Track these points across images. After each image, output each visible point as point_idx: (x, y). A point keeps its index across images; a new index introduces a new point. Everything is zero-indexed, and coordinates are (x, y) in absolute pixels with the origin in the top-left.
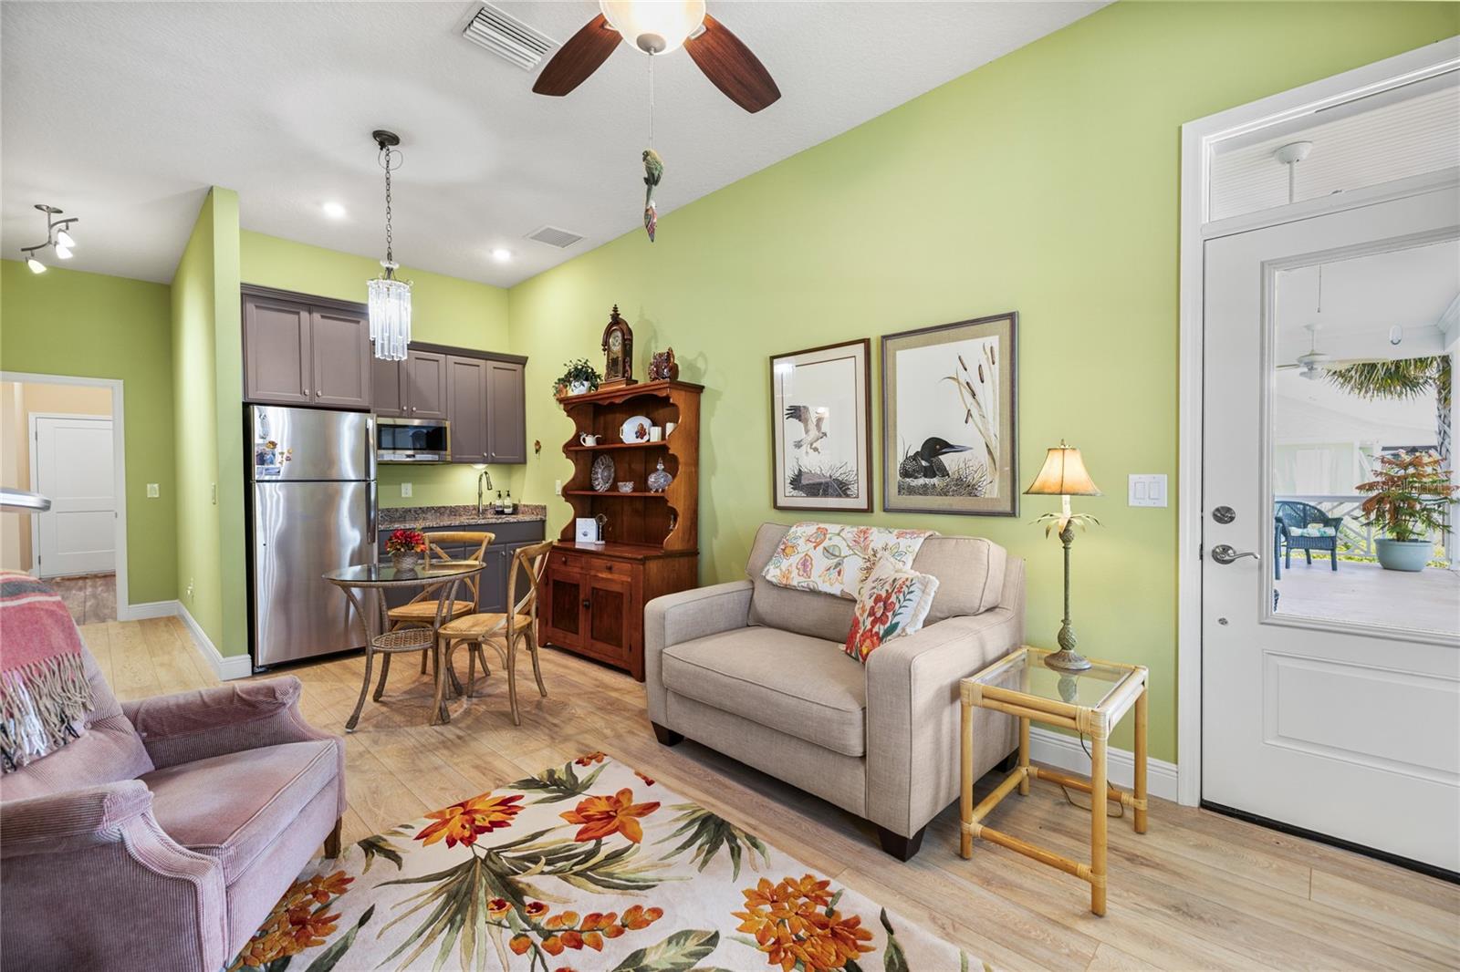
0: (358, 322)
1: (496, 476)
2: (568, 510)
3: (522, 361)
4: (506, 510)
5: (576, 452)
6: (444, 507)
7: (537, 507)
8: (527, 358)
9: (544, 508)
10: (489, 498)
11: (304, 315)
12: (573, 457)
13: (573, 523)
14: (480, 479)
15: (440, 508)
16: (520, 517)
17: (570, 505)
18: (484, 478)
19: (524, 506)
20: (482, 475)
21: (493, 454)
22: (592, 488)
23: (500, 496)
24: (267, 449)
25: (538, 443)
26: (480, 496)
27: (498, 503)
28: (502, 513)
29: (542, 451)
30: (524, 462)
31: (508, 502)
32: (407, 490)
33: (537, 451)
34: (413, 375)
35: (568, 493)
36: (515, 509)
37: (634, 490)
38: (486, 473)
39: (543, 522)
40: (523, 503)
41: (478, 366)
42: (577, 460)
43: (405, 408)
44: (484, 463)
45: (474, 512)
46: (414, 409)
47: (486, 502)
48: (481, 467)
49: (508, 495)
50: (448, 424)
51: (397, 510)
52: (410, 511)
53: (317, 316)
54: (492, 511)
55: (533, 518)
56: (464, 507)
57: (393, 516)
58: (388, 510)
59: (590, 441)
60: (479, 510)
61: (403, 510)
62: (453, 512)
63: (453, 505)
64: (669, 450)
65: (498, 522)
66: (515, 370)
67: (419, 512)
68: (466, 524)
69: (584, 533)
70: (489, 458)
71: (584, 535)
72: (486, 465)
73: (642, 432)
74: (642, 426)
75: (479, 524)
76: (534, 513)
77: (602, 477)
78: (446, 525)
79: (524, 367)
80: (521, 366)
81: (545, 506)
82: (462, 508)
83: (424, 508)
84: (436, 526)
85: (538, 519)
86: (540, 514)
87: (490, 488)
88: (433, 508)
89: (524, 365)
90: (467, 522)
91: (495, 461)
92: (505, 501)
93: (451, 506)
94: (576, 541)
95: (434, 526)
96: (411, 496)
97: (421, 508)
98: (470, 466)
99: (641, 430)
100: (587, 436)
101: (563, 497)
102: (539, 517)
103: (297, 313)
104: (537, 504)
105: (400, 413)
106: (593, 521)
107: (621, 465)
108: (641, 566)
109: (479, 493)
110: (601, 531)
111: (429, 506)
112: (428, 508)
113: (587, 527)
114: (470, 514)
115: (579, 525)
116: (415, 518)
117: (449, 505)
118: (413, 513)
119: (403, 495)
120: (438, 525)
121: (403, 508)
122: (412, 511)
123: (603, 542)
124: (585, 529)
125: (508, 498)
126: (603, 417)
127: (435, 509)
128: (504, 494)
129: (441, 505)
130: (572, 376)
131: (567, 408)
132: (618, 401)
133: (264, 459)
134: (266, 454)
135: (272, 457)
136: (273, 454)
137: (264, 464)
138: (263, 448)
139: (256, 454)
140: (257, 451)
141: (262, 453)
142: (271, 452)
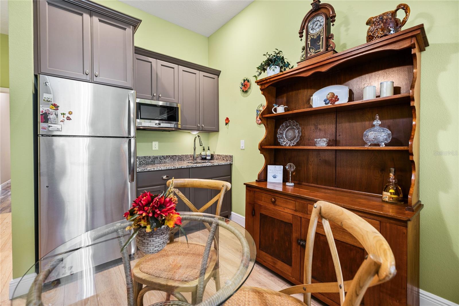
0: (125, 29)
2: (261, 159)
3: (217, 73)
4: (208, 158)
5: (267, 118)
6: (175, 156)
7: (226, 156)
8: (221, 71)
9: (231, 157)
10: (199, 151)
11: (86, 16)
12: (265, 122)
13: (265, 169)
14: (195, 139)
15: (173, 156)
16: (216, 163)
17: (262, 156)
18: (197, 139)
19: (218, 155)
20: (196, 138)
21: (203, 126)
22: (277, 143)
23: (204, 149)
24: (51, 110)
25: (227, 119)
26: (195, 150)
27: (203, 153)
28: (205, 159)
29: (230, 124)
30: (218, 131)
31: (209, 153)
32: (155, 145)
33: (226, 124)
34: (159, 74)
35: (262, 148)
36: (212, 156)
37: (330, 144)
38: (199, 136)
39: (231, 165)
40: (216, 153)
41: (195, 74)
42: (267, 124)
43: (155, 94)
44: (198, 130)
45: (191, 158)
46: (160, 95)
47: (198, 153)
48: (195, 133)
49: (209, 149)
50: (179, 106)
51: (150, 157)
52: (157, 158)
53: (96, 19)
54: (200, 158)
55: (223, 163)
56: (186, 156)
57: (147, 161)
58: (145, 157)
59: (281, 110)
60: (194, 158)
61: (153, 157)
62: (180, 158)
63: (180, 155)
64: (411, 102)
65: (208, 165)
66: (214, 78)
67: (162, 158)
68: (191, 167)
69: (274, 175)
70: (200, 128)
71: (274, 177)
72: (198, 132)
73: (333, 99)
74: (333, 94)
75: (197, 167)
76: (225, 160)
77: (286, 137)
78: (179, 168)
79: (218, 77)
80: (217, 76)
81: (232, 155)
82: (185, 156)
83: (165, 156)
84: (173, 168)
85: (229, 164)
86: (229, 160)
87: (201, 145)
88: (170, 156)
89: (218, 76)
90: (191, 165)
91: (204, 129)
92: (207, 152)
93: (179, 155)
94: (268, 181)
95: (172, 168)
96: (158, 149)
97: (163, 156)
98: (189, 132)
99: (331, 98)
100: (278, 106)
101: (259, 149)
102: (229, 162)
103: (82, 15)
104: (226, 154)
105: (152, 97)
106: (281, 167)
107: (306, 127)
108: (402, 227)
109: (194, 148)
110: (290, 175)
111: (167, 155)
112: (167, 156)
113: (276, 171)
114: (189, 159)
115: (270, 170)
116: (160, 162)
117: (178, 155)
118: (159, 159)
119: (153, 149)
120: (174, 168)
121: (154, 156)
122: (158, 158)
123: (292, 184)
124: (275, 172)
125: (208, 151)
126: (285, 95)
127: (171, 156)
128: (206, 148)
129: (174, 155)
130: (269, 62)
131: (263, 88)
132: (324, 69)
133: (48, 117)
134: (49, 114)
135: (55, 116)
136: (55, 114)
137: (48, 122)
138: (47, 109)
139: (41, 113)
140: (42, 112)
141: (46, 113)
142: (54, 113)
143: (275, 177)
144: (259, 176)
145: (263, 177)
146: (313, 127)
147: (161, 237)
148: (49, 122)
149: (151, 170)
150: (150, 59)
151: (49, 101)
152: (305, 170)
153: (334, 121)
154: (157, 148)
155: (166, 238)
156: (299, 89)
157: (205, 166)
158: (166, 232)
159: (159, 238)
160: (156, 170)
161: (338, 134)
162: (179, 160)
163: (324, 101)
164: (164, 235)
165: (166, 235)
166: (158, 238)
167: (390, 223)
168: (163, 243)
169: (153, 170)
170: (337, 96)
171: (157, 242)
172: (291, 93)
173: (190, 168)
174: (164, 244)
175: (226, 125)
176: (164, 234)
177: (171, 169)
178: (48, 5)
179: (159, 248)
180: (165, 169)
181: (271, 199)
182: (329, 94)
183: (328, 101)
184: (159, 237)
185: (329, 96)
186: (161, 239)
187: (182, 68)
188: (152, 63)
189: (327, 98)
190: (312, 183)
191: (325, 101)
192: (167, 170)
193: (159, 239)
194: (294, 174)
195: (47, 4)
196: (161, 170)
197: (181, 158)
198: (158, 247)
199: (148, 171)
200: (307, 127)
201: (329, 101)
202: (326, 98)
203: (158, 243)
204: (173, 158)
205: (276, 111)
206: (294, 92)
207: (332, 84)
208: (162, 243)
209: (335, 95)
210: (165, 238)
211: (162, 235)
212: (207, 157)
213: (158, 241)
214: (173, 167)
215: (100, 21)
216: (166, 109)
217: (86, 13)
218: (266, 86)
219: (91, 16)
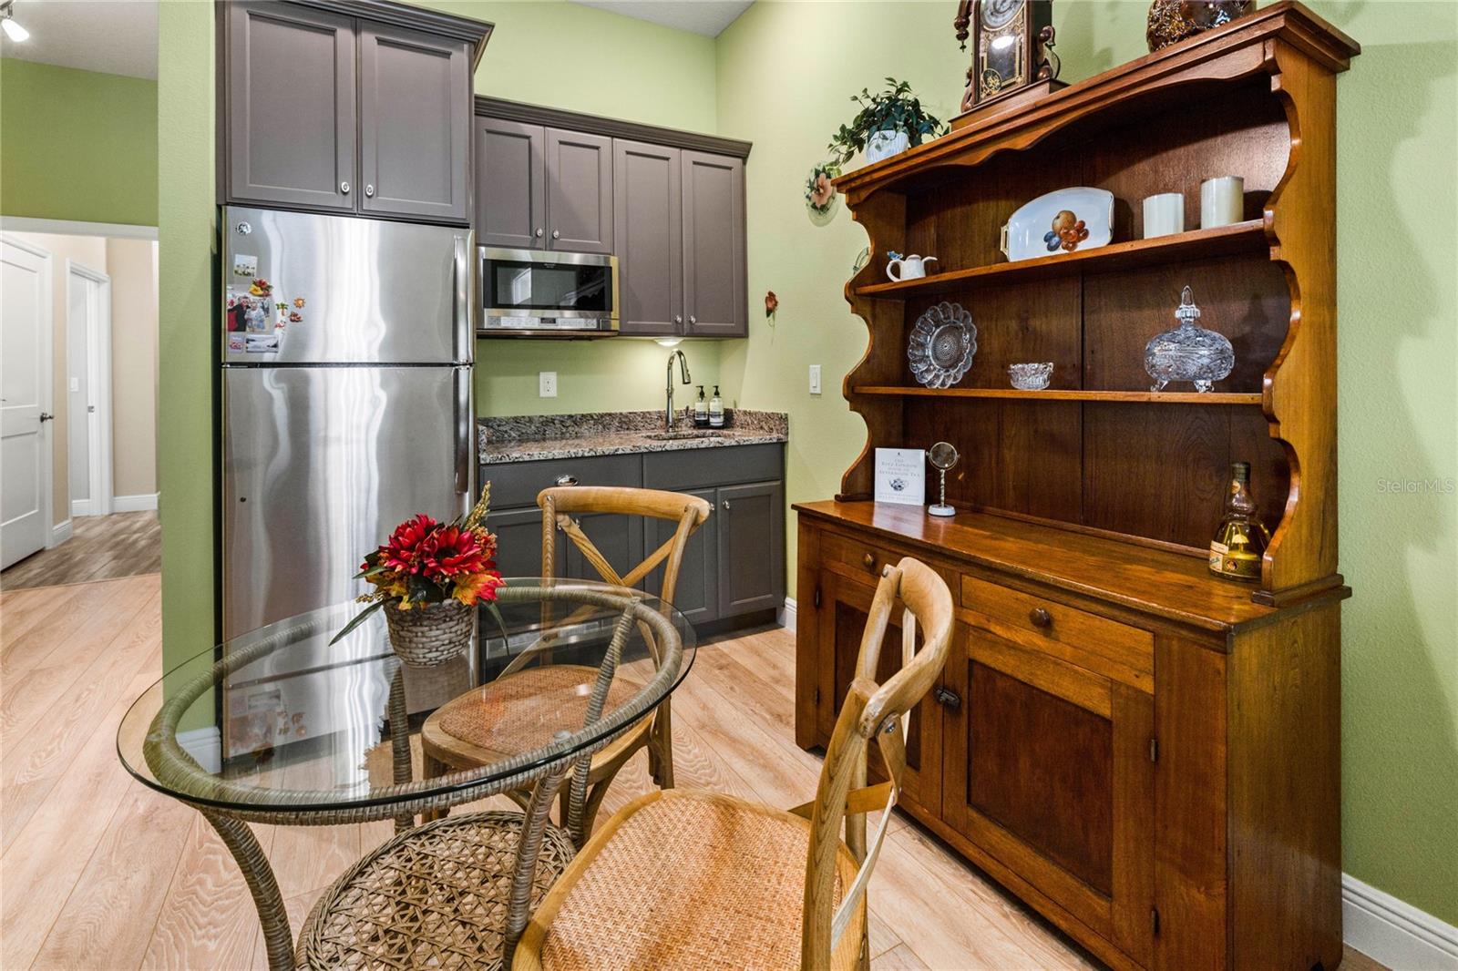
0: (448, 55)
1: (697, 359)
2: (856, 429)
3: (741, 151)
4: (715, 421)
5: (873, 295)
6: (610, 415)
7: (769, 417)
8: (751, 145)
9: (784, 419)
10: (685, 399)
11: (344, 35)
12: (868, 309)
13: (868, 461)
14: (670, 364)
15: (602, 416)
16: (737, 436)
17: (858, 417)
18: (677, 361)
19: (745, 412)
20: (672, 358)
21: (693, 319)
22: (908, 379)
23: (702, 394)
24: (252, 298)
25: (771, 297)
26: (670, 396)
27: (699, 407)
28: (705, 425)
29: (778, 312)
30: (743, 334)
31: (716, 406)
32: (549, 383)
33: (769, 312)
34: (553, 169)
35: (857, 392)
36: (729, 418)
37: (1056, 381)
38: (680, 354)
39: (782, 445)
40: (742, 407)
41: (667, 159)
42: (874, 317)
43: (540, 232)
44: (677, 334)
45: (659, 423)
46: (556, 234)
47: (679, 406)
48: (671, 343)
49: (717, 394)
50: (614, 262)
51: (531, 420)
52: (553, 421)
53: (369, 39)
54: (688, 421)
55: (754, 437)
56: (644, 415)
57: (524, 431)
58: (516, 420)
59: (912, 269)
60: (668, 422)
61: (541, 420)
62: (625, 422)
63: (624, 412)
64: (1271, 248)
65: (703, 446)
66: (728, 168)
67: (568, 423)
68: (645, 450)
69: (895, 482)
70: (685, 326)
71: (895, 488)
72: (681, 339)
73: (1071, 232)
74: (1070, 218)
75: (667, 451)
76: (766, 428)
77: (936, 358)
78: (607, 453)
79: (745, 163)
80: (739, 161)
81: (786, 415)
82: (639, 415)
83: (576, 415)
84: (590, 455)
85: (775, 441)
86: (777, 430)
87: (686, 381)
88: (592, 417)
89: (744, 158)
90: (647, 446)
91: (695, 332)
92: (711, 404)
93: (621, 414)
94: (876, 500)
95: (586, 454)
96: (555, 395)
97: (571, 417)
98: (652, 341)
99: (1066, 229)
100: (904, 259)
101: (846, 398)
102: (775, 436)
103: (332, 32)
104: (769, 411)
105: (532, 242)
106: (919, 454)
107: (994, 323)
108: (1212, 652)
109: (668, 390)
110: (943, 482)
111: (584, 413)
112: (583, 415)
113: (902, 468)
114: (653, 426)
115: (883, 463)
116: (563, 433)
117: (618, 412)
118: (557, 426)
119: (543, 394)
120: (593, 453)
121: (542, 416)
122: (556, 422)
123: (950, 511)
124: (897, 471)
125: (716, 399)
126: (933, 218)
127: (595, 417)
128: (709, 391)
129: (605, 412)
130: (873, 120)
131: (856, 201)
132: (1022, 142)
133: (246, 317)
134: (248, 307)
135: (263, 313)
136: (263, 308)
137: (244, 329)
138: (243, 294)
139: (231, 308)
140: (232, 302)
141: (241, 306)
142: (259, 304)
143: (898, 487)
144: (848, 481)
145: (859, 487)
146: (1014, 325)
147: (443, 626)
148: (248, 329)
149: (521, 460)
150: (526, 128)
151: (248, 273)
152: (994, 465)
153: (1077, 302)
154: (553, 393)
155: (459, 632)
156: (970, 201)
157: (691, 449)
158: (458, 617)
159: (437, 629)
160: (537, 458)
161: (1087, 349)
162: (621, 427)
163: (1046, 240)
164: (451, 624)
165: (457, 624)
166: (434, 628)
167: (1180, 639)
168: (450, 643)
169: (527, 458)
170: (1083, 223)
171: (434, 639)
172: (949, 214)
173: (642, 454)
174: (452, 645)
175: (768, 315)
176: (451, 620)
177: (583, 457)
178: (251, 19)
179: (439, 654)
180: (563, 457)
181: (864, 557)
182: (1057, 218)
183: (1056, 239)
184: (436, 626)
185: (1059, 223)
186: (445, 633)
187: (622, 144)
188: (533, 141)
189: (1053, 228)
190: (1015, 508)
191: (1047, 239)
192: (571, 458)
193: (438, 632)
194: (960, 477)
195: (248, 17)
196: (553, 459)
197: (626, 422)
198: (437, 651)
199: (514, 462)
200: (996, 325)
201: (1060, 238)
202: (1051, 230)
203: (437, 640)
204: (603, 422)
205: (897, 273)
206: (958, 211)
208: (447, 642)
209: (1078, 219)
210: (456, 632)
211: (445, 621)
212: (712, 420)
213: (435, 636)
214: (587, 450)
215: (381, 42)
216: (573, 274)
217: (344, 26)
218: (864, 194)
219: (356, 32)
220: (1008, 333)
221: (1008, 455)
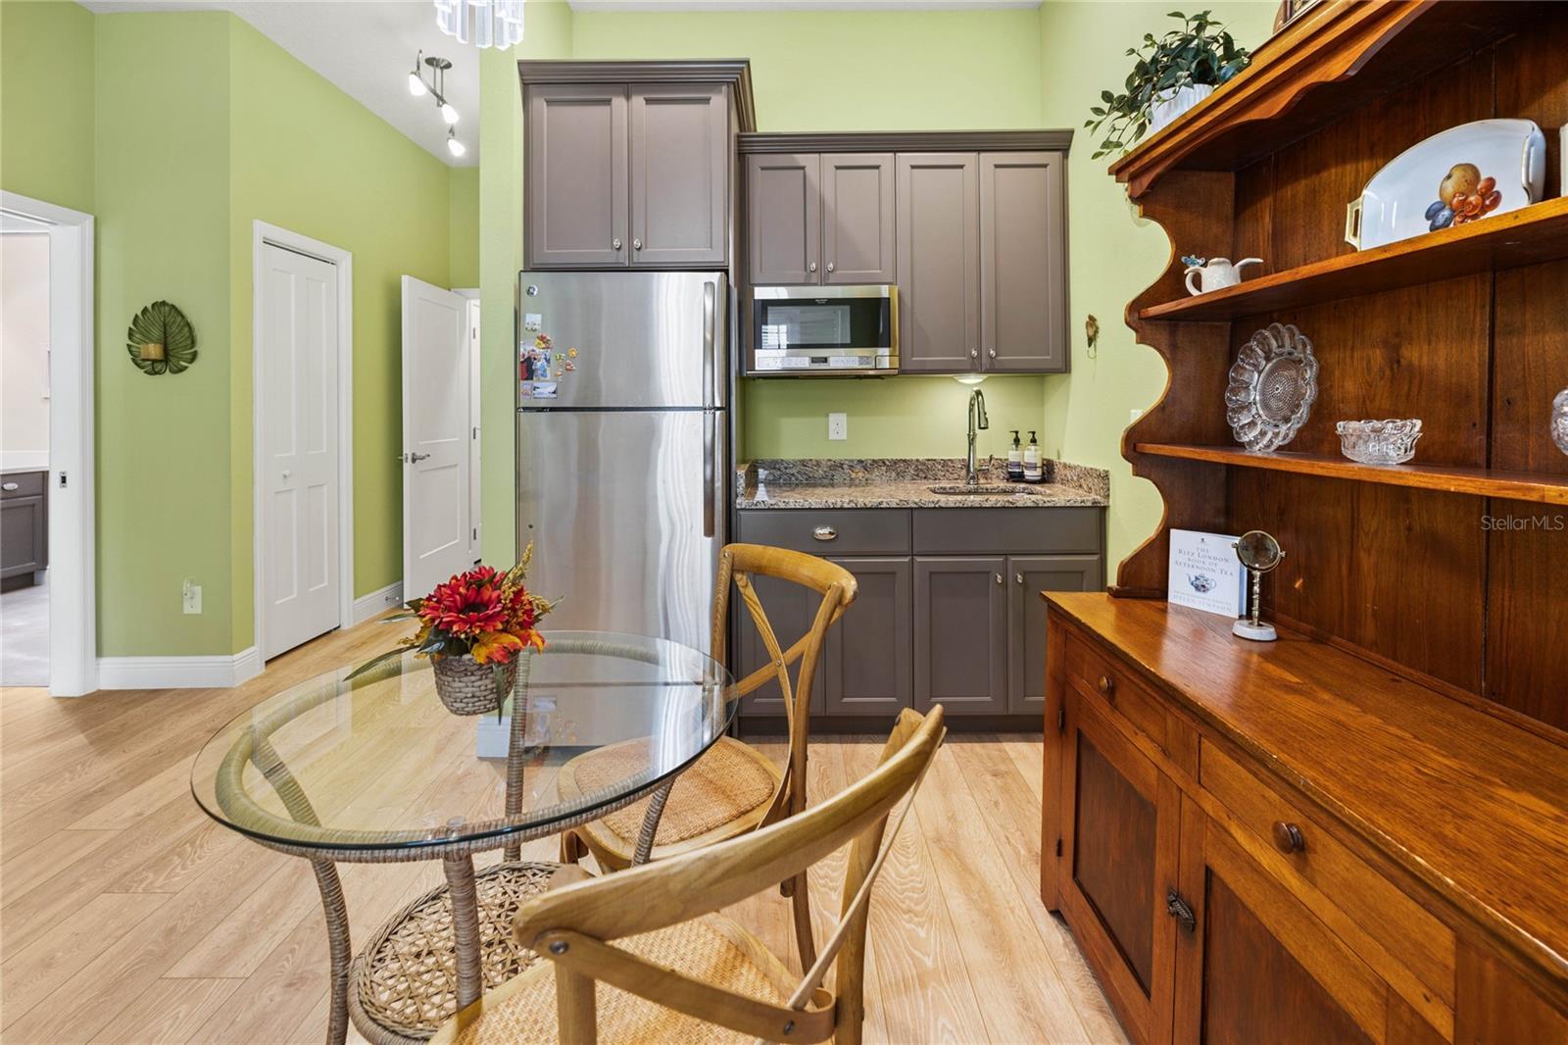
0: (708, 101)
1: (1002, 403)
3: (1061, 143)
4: (1028, 473)
5: (1167, 318)
6: (905, 461)
7: (1088, 473)
8: (1072, 133)
9: (1106, 477)
10: (994, 445)
11: (618, 103)
12: (1162, 337)
13: (1160, 546)
14: (971, 406)
15: (896, 462)
16: (1053, 494)
17: (1148, 483)
18: (977, 405)
19: (1065, 465)
20: (972, 399)
21: (993, 355)
23: (1017, 441)
24: (537, 351)
25: (1092, 321)
26: (971, 442)
27: (1013, 456)
28: (1019, 477)
29: (1098, 340)
30: (1066, 368)
31: (1031, 455)
32: (838, 425)
33: (1091, 340)
35: (1142, 450)
36: (1048, 472)
38: (980, 394)
39: (1102, 511)
40: (1063, 460)
41: (961, 166)
43: (814, 267)
44: (976, 371)
46: (832, 266)
47: (981, 454)
48: (973, 381)
49: (1034, 441)
50: (894, 293)
51: (818, 464)
52: (841, 465)
54: (1002, 473)
55: (1078, 499)
56: (945, 463)
57: (811, 475)
58: (803, 463)
59: (1217, 277)
60: (973, 472)
61: (829, 463)
62: (921, 470)
63: (921, 458)
65: (987, 505)
66: (1045, 166)
67: (858, 468)
68: (915, 506)
69: (1197, 578)
70: (984, 360)
71: (1197, 588)
72: (985, 376)
73: (1472, 199)
74: (1470, 175)
75: (941, 508)
76: (1085, 487)
77: (1266, 406)
78: (869, 506)
79: (1066, 156)
80: (1058, 155)
81: (1107, 472)
82: (940, 463)
83: (866, 460)
84: (849, 506)
85: (1089, 504)
86: (1096, 490)
87: (982, 426)
88: (884, 462)
89: (1065, 151)
90: (917, 500)
91: (997, 367)
92: (1026, 453)
93: (918, 460)
94: (1170, 601)
95: (846, 506)
96: (845, 438)
97: (861, 462)
98: (952, 378)
99: (1463, 194)
100: (1205, 265)
101: (1126, 457)
102: (1089, 499)
103: (608, 102)
104: (1089, 466)
105: (806, 276)
106: (1230, 543)
107: (1348, 353)
109: (969, 435)
110: (1257, 589)
111: (876, 458)
112: (874, 461)
113: (1207, 561)
114: (956, 476)
115: (1180, 552)
116: (852, 479)
117: (914, 458)
118: (847, 471)
119: (832, 436)
120: (852, 505)
121: (830, 460)
122: (845, 466)
123: (1267, 634)
124: (1200, 565)
125: (1033, 448)
126: (1268, 201)
127: (888, 463)
128: (1025, 438)
129: (899, 458)
130: (1151, 76)
131: (1138, 193)
132: (1337, 67)
133: (533, 367)
134: (535, 359)
135: (545, 363)
136: (546, 359)
137: (532, 379)
138: (531, 348)
139: (522, 360)
140: (524, 355)
141: (529, 358)
142: (543, 356)
143: (1201, 587)
144: (1127, 570)
145: (1144, 578)
146: (1378, 356)
147: (465, 679)
148: (534, 378)
149: (776, 507)
150: (801, 159)
151: (536, 330)
152: (1345, 571)
153: (1481, 322)
154: (843, 435)
155: (483, 688)
158: (480, 673)
159: (460, 682)
160: (793, 507)
162: (917, 475)
163: (1428, 217)
164: (473, 678)
165: (481, 680)
166: (457, 679)
168: (473, 696)
169: (782, 506)
170: (1491, 182)
171: (457, 690)
172: (1288, 192)
173: (912, 509)
174: (476, 699)
175: (1090, 345)
176: (472, 674)
177: (842, 508)
178: (548, 105)
179: (463, 705)
180: (821, 506)
181: (1098, 680)
182: (1449, 177)
183: (1446, 213)
184: (459, 678)
185: (1450, 187)
186: (467, 686)
187: (907, 159)
188: (809, 169)
189: (1441, 195)
190: (1376, 648)
191: (1431, 215)
192: (829, 509)
193: (461, 685)
194: (1297, 585)
195: (545, 104)
196: (810, 509)
197: (923, 470)
198: (461, 702)
199: (769, 509)
200: (1352, 357)
201: (1453, 211)
202: (1439, 200)
203: (460, 692)
204: (898, 468)
205: (1197, 281)
206: (1301, 187)
207: (1469, 118)
208: (470, 695)
209: (1484, 176)
210: (480, 687)
211: (466, 675)
213: (459, 688)
214: (847, 501)
215: (648, 101)
216: (847, 308)
217: (618, 94)
218: (1146, 180)
219: (628, 98)
220: (1369, 370)
221: (1367, 562)
